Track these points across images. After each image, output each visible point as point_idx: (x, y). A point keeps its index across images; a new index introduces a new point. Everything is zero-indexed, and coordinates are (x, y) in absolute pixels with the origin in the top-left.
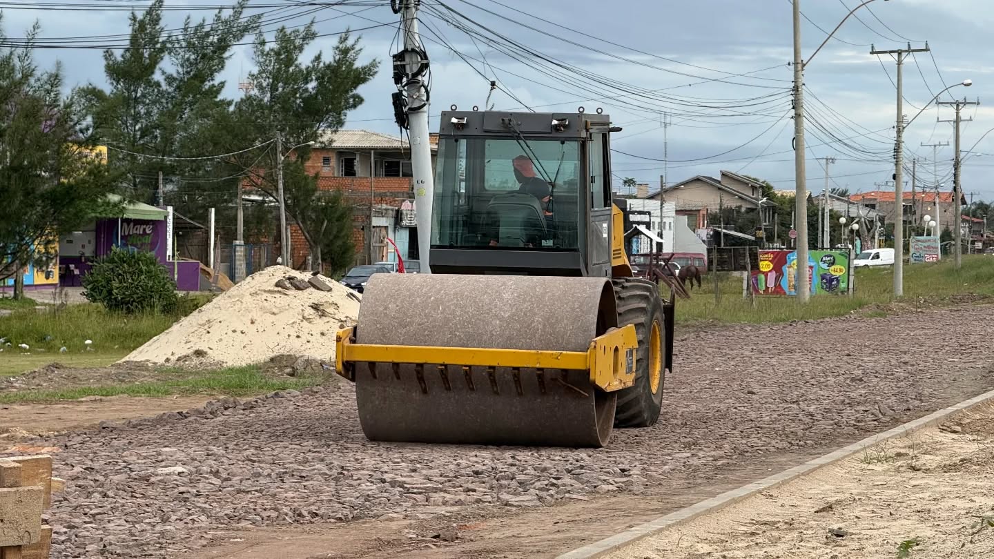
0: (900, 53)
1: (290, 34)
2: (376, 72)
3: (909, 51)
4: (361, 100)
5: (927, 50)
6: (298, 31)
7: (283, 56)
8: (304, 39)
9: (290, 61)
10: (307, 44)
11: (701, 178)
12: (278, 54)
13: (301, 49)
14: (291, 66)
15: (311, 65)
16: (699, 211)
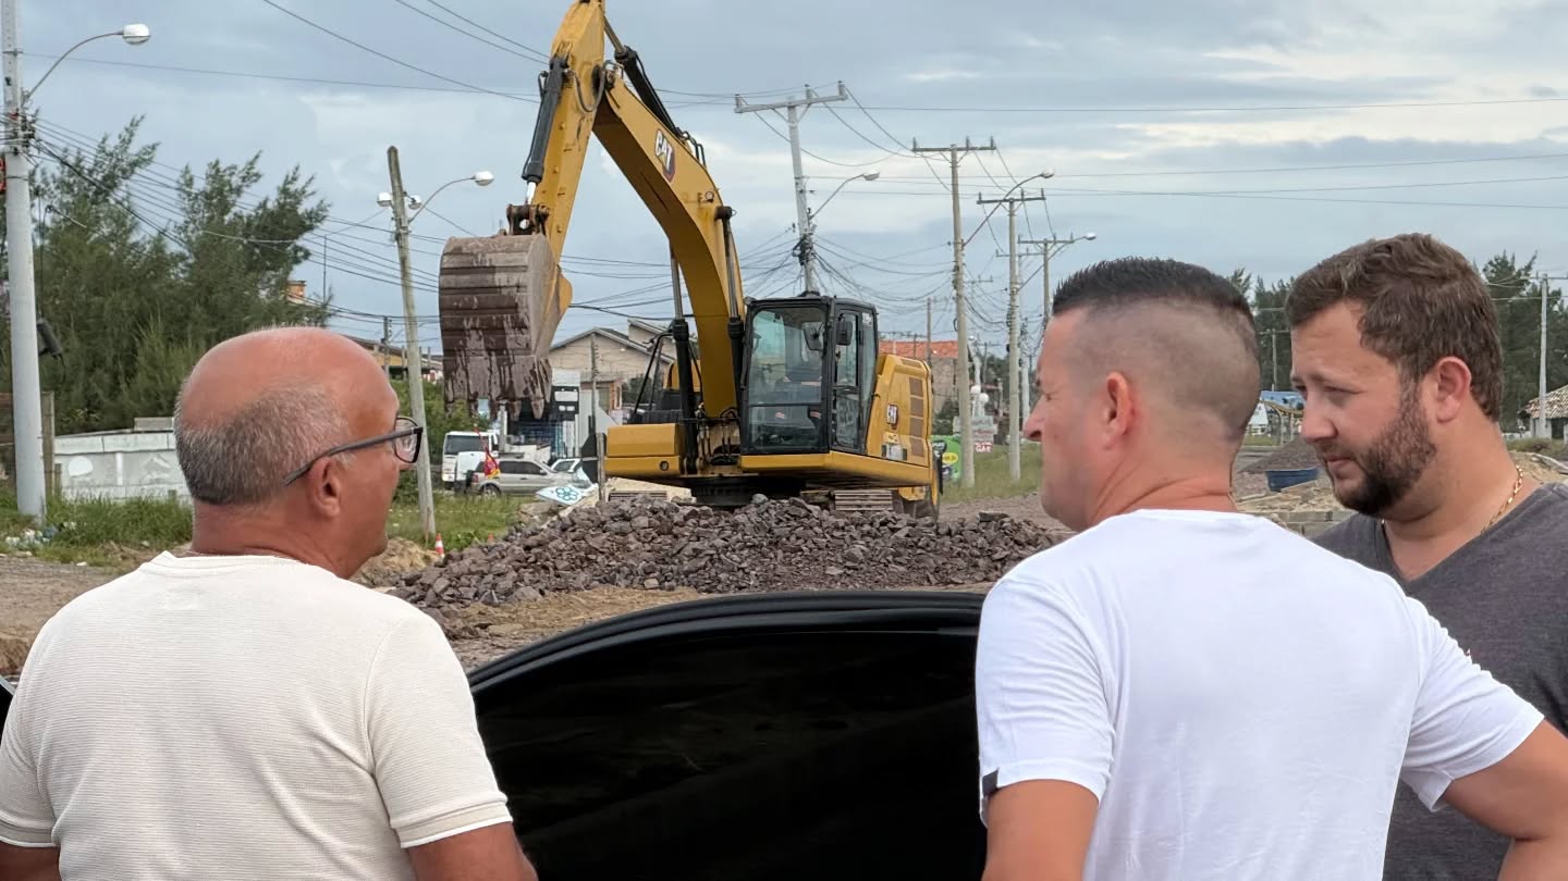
0: (954, 150)
1: (225, 171)
2: (324, 217)
3: (968, 148)
4: (307, 255)
5: (992, 148)
6: (235, 167)
7: (215, 201)
8: (244, 179)
9: (225, 208)
10: (247, 186)
11: (602, 332)
12: (208, 196)
13: (238, 191)
14: (227, 213)
15: (254, 214)
16: (612, 382)
